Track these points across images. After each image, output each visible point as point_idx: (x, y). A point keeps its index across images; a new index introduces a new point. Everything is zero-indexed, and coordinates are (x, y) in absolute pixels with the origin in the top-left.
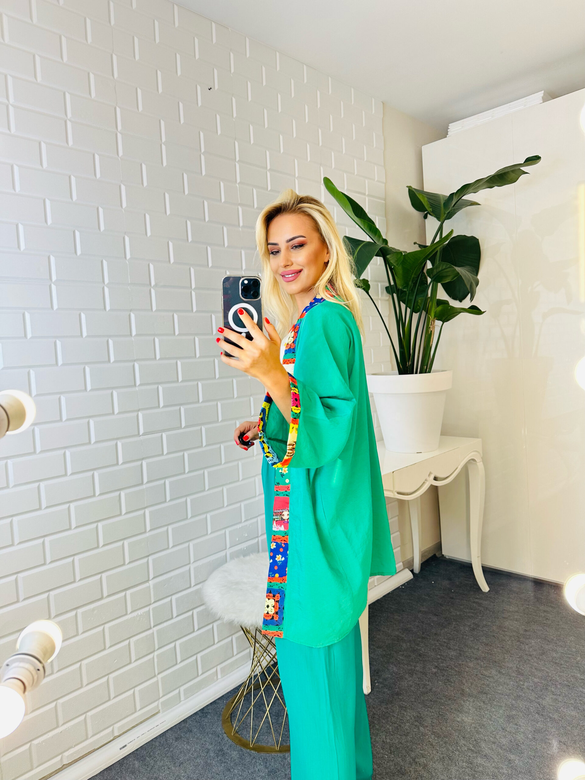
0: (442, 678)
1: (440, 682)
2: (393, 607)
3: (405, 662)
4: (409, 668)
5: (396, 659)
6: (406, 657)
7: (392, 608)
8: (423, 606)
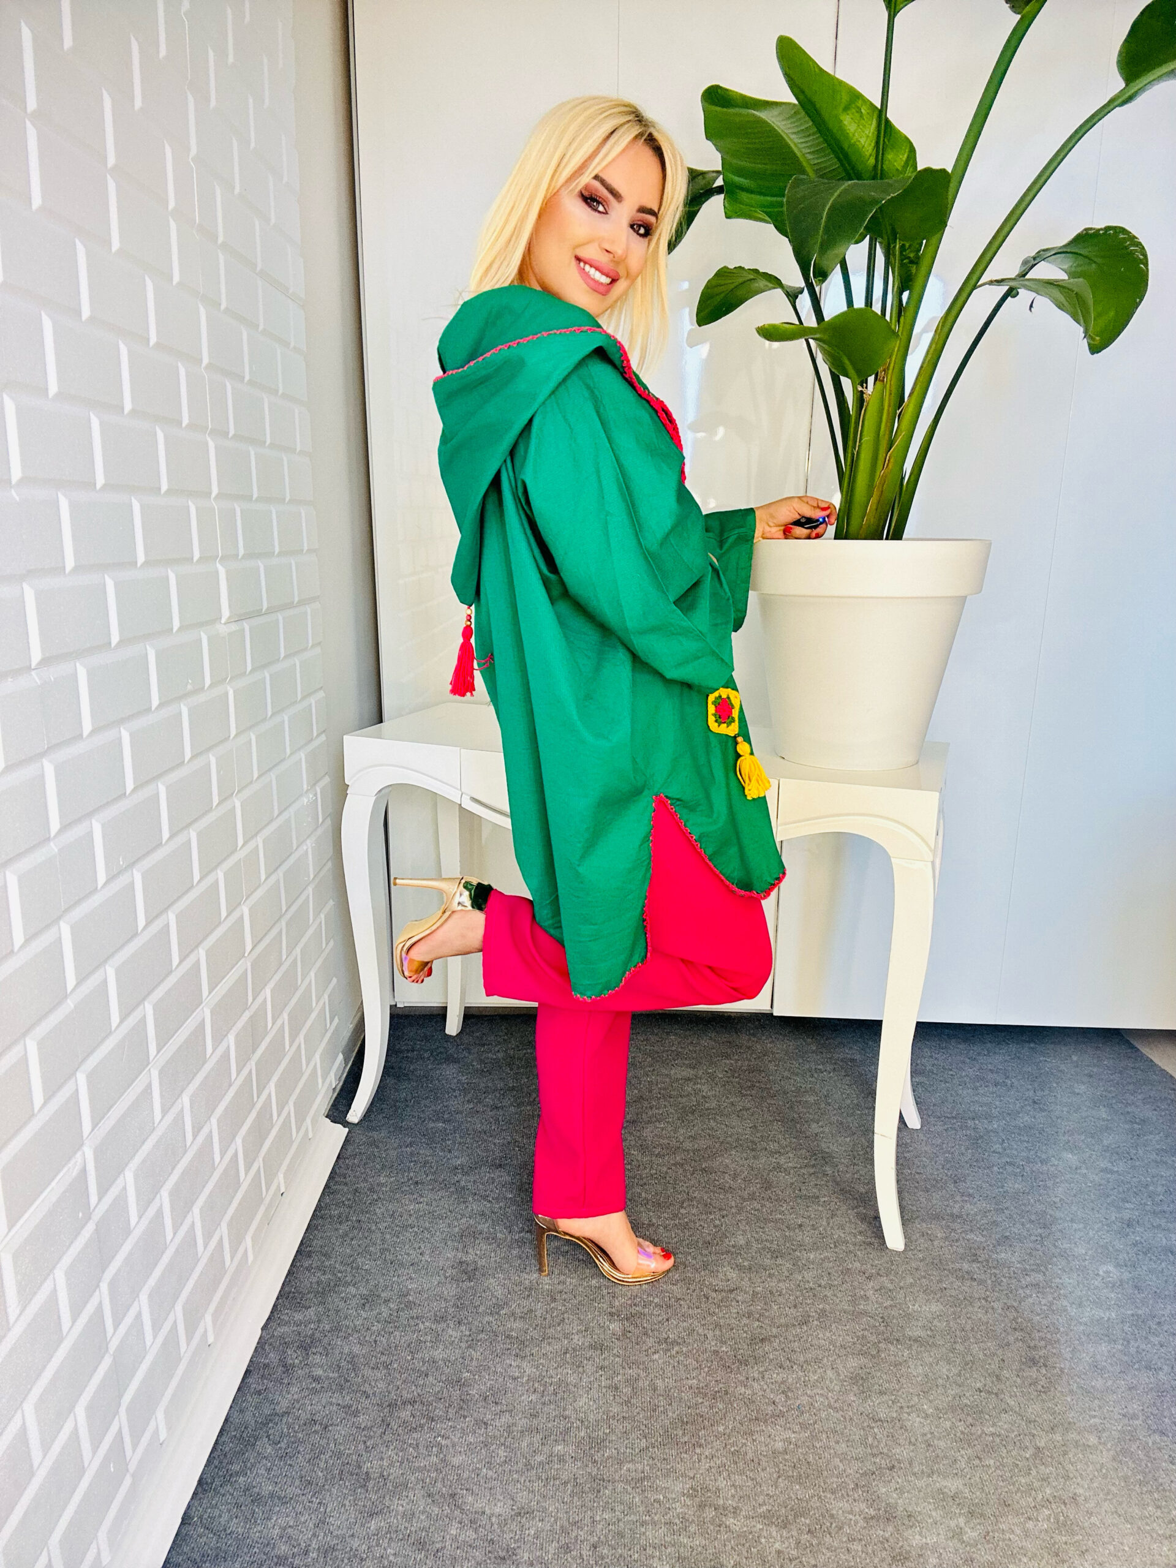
0: (650, 1342)
1: (656, 1356)
2: (382, 1180)
3: (535, 1334)
4: (557, 1347)
5: (508, 1337)
6: (521, 1317)
7: (383, 1185)
8: (450, 1151)
